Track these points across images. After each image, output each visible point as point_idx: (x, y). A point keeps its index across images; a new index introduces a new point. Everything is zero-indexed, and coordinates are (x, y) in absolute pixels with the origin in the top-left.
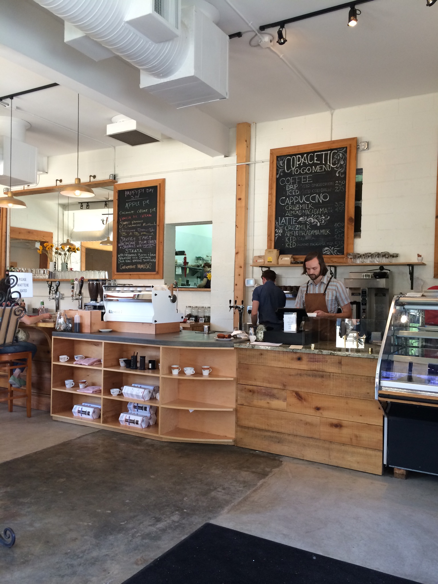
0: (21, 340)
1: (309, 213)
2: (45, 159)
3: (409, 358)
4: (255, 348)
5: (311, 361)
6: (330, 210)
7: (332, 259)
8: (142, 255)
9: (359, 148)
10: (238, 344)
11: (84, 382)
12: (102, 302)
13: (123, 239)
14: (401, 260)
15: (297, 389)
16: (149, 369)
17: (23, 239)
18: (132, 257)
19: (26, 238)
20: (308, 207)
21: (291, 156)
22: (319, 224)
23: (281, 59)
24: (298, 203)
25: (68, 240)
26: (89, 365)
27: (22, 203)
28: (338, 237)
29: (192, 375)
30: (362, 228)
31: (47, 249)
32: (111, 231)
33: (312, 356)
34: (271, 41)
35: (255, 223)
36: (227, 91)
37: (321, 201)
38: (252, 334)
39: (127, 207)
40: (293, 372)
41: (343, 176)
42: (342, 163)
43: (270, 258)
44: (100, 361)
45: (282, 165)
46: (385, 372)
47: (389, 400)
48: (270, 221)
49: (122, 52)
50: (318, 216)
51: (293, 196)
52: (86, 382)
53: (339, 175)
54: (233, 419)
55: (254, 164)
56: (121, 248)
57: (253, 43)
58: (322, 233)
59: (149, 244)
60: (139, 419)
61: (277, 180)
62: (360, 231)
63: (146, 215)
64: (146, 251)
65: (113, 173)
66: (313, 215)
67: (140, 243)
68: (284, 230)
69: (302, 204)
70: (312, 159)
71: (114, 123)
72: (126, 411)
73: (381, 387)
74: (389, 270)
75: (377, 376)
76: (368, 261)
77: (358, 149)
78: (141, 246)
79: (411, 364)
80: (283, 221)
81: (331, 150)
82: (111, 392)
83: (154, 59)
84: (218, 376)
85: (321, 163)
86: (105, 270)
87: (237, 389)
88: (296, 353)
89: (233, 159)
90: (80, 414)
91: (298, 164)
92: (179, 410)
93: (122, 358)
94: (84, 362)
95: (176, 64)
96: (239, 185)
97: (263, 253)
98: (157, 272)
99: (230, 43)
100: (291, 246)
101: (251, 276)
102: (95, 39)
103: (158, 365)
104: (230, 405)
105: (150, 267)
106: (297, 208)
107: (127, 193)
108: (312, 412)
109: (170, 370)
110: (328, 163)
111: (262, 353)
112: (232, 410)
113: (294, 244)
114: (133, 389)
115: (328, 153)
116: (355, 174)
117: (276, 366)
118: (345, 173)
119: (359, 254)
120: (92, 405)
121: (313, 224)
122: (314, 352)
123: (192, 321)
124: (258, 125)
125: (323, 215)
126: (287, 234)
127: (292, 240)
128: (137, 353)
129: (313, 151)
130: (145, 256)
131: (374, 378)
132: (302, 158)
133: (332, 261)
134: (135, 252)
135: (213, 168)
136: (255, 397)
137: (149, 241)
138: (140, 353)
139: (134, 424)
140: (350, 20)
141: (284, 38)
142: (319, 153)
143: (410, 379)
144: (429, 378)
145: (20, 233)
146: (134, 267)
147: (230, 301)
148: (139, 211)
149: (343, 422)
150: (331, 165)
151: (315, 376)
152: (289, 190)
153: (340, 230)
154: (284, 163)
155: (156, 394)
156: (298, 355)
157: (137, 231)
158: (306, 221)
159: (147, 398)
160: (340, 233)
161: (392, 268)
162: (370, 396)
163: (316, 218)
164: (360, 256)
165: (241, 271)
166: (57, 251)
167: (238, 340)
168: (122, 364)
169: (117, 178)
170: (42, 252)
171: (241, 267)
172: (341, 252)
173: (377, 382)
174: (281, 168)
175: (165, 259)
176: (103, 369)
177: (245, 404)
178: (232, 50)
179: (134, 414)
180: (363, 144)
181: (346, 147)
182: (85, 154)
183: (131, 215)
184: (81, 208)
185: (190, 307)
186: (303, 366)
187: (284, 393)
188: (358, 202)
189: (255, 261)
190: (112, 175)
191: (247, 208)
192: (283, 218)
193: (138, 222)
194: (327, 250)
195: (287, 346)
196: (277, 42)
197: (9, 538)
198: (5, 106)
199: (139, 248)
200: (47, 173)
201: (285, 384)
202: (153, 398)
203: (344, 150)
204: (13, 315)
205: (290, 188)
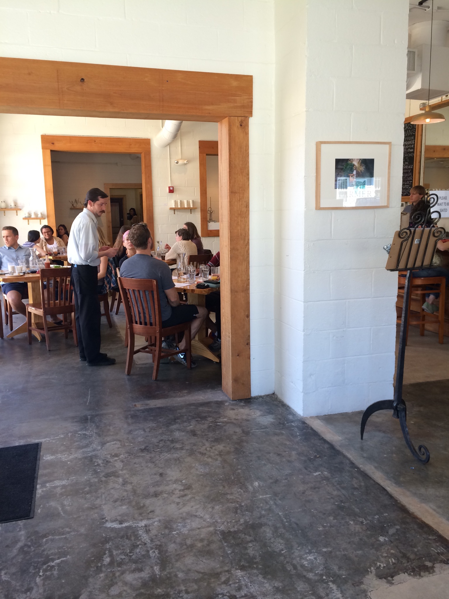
0: (435, 264)
17: (437, 158)
19: (441, 156)
27: (440, 116)
145: (434, 151)
197: (424, 454)
198: (426, 10)
204: (431, 237)
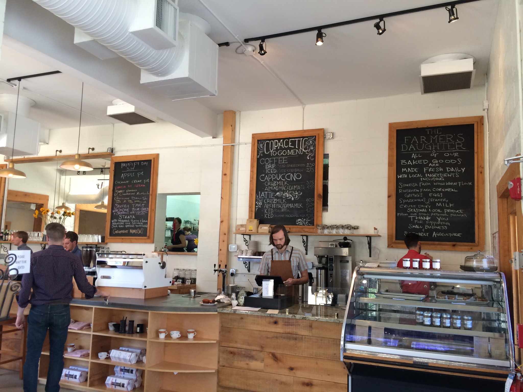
1: (284, 189)
2: (47, 132)
3: (369, 323)
4: (236, 313)
5: (286, 325)
6: (302, 187)
7: (304, 229)
8: (134, 221)
9: (326, 137)
10: (221, 309)
11: (73, 346)
12: (95, 268)
13: (118, 206)
14: (361, 232)
15: (273, 351)
16: (137, 333)
17: (19, 202)
18: (125, 222)
19: (22, 200)
20: (284, 184)
21: (270, 140)
22: (293, 199)
23: (262, 64)
24: (276, 180)
25: (63, 204)
26: (78, 330)
27: (22, 174)
28: (309, 210)
29: (178, 338)
30: (329, 203)
31: (43, 213)
32: (106, 195)
33: (287, 320)
34: (253, 51)
35: (238, 196)
36: (216, 89)
37: (295, 180)
38: (234, 299)
39: (122, 177)
40: (270, 335)
41: (313, 159)
42: (312, 149)
43: (251, 227)
44: (89, 325)
45: (262, 147)
46: (349, 335)
47: (352, 362)
48: (251, 194)
49: (126, 55)
50: (292, 192)
51: (272, 174)
52: (74, 345)
53: (310, 159)
54: (214, 380)
55: (238, 145)
56: (115, 214)
57: (239, 51)
58: (296, 206)
59: (141, 211)
60: (125, 382)
61: (258, 160)
62: (327, 206)
63: (140, 185)
64: (138, 218)
65: (111, 147)
66: (288, 191)
67: (134, 210)
68: (263, 203)
69: (278, 181)
70: (287, 143)
71: (115, 105)
72: (113, 374)
73: (346, 349)
74: (352, 240)
75: (342, 339)
76: (334, 232)
77: (324, 138)
78: (134, 212)
79: (370, 328)
80: (263, 195)
81: (303, 137)
82: (99, 355)
83: (154, 62)
84: (201, 339)
85: (295, 148)
86: (99, 235)
87: (219, 350)
88: (273, 317)
89: (220, 141)
90: (67, 378)
91: (276, 148)
92: (164, 373)
93: (112, 322)
94: (73, 327)
95: (173, 67)
96: (225, 163)
97: (244, 222)
98: (148, 237)
99: (219, 51)
100: (270, 217)
101: (234, 242)
102: (102, 44)
103: (146, 329)
104: (213, 367)
105: (141, 232)
106: (274, 185)
107: (123, 165)
108: (287, 372)
109: (157, 333)
110: (301, 148)
111: (242, 317)
112: (214, 371)
113: (272, 215)
114: (120, 353)
115: (300, 140)
116: (323, 158)
117: (255, 329)
118: (314, 157)
119: (327, 226)
120: (79, 369)
121: (288, 198)
122: (288, 317)
123: (179, 283)
124: (242, 113)
125: (296, 191)
126: (266, 206)
127: (270, 212)
128: (126, 317)
129: (288, 137)
130: (138, 222)
131: (340, 340)
132: (279, 142)
133: (304, 230)
134: (128, 218)
135: (202, 147)
136: (235, 359)
137: (142, 209)
138: (129, 317)
139: (120, 387)
140: (317, 41)
141: (264, 50)
142: (293, 139)
143: (369, 342)
144: (385, 341)
146: (127, 231)
147: (215, 265)
148: (134, 181)
149: (314, 381)
150: (303, 150)
151: (289, 338)
152: (268, 169)
153: (311, 205)
154: (264, 146)
155: (143, 357)
156: (274, 320)
157: (131, 199)
158: (282, 196)
159: (134, 362)
160: (311, 207)
161: (354, 239)
162: (336, 356)
163: (291, 194)
164: (328, 227)
165: (225, 238)
166: (52, 215)
167: (221, 305)
168: (111, 328)
169: (115, 151)
170: (38, 216)
171: (225, 234)
172: (312, 223)
173: (342, 345)
174: (261, 150)
175: (156, 225)
176: (92, 333)
177: (227, 365)
178: (220, 55)
179: (120, 377)
180: (329, 134)
181: (315, 136)
182: (86, 129)
183: (126, 185)
184: (78, 174)
185: (178, 269)
186: (279, 329)
187: (261, 355)
188: (325, 181)
189: (238, 229)
190: (110, 148)
191: (231, 183)
192: (263, 192)
193: (132, 191)
194: (300, 221)
195: (265, 311)
196: (259, 53)
198: (13, 86)
199: (132, 215)
200: (47, 144)
201: (263, 346)
202: (139, 362)
203: (313, 138)
204: (9, 291)
205: (269, 167)
